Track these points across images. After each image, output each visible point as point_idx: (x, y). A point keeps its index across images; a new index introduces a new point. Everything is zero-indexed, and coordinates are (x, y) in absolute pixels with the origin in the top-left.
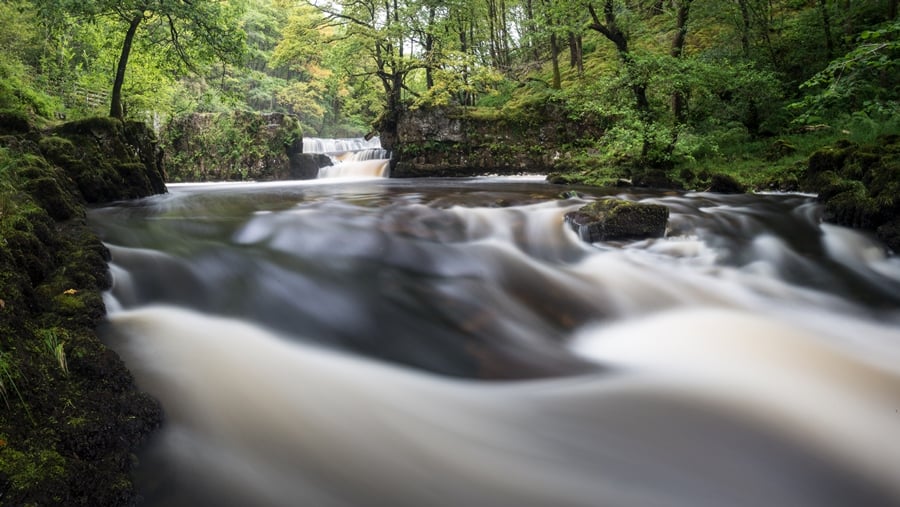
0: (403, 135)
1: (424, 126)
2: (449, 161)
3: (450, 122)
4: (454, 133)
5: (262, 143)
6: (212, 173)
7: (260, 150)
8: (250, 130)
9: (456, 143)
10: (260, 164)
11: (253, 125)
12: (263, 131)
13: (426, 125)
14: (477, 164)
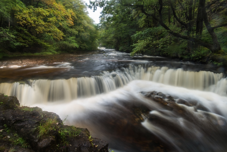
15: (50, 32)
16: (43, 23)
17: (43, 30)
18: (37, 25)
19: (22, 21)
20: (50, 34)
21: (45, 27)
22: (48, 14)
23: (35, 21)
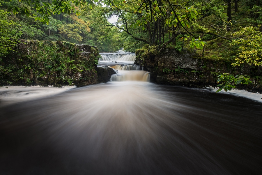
0: (161, 63)
1: (177, 61)
2: (188, 78)
3: (193, 60)
4: (193, 65)
5: (80, 63)
6: (40, 79)
7: (78, 67)
8: (70, 55)
9: (193, 70)
10: (79, 75)
11: (71, 51)
12: (80, 56)
13: (178, 60)
14: (205, 81)
15: (75, 37)
16: (71, 32)
17: (71, 36)
18: (68, 34)
19: (61, 32)
20: (75, 38)
21: (72, 34)
22: (73, 27)
23: (67, 31)
